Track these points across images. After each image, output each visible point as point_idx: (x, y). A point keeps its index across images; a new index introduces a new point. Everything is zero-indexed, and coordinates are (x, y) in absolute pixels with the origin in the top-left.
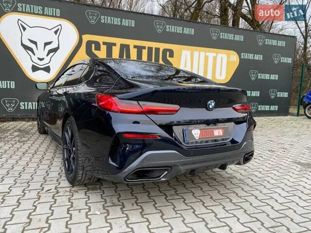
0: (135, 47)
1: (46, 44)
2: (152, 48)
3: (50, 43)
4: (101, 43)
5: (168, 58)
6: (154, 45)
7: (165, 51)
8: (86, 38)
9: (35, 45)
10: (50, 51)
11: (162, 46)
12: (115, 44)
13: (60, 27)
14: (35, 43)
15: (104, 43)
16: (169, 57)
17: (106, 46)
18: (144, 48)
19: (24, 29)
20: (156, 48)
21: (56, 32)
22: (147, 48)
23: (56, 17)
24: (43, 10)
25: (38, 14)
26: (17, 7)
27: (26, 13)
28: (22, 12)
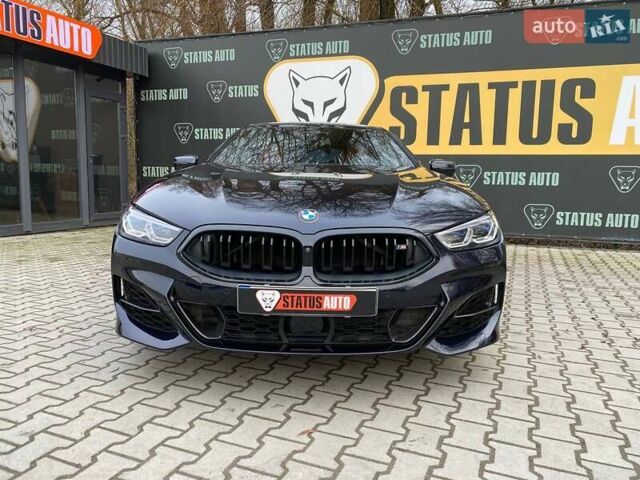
0: (491, 86)
1: (327, 104)
2: (535, 82)
3: (331, 102)
4: (420, 89)
5: (578, 99)
6: (538, 75)
7: (569, 85)
8: (392, 82)
9: (310, 109)
10: (332, 115)
11: (560, 75)
12: (446, 87)
13: (348, 71)
14: (310, 104)
15: (425, 88)
16: (583, 96)
17: (428, 93)
18: (514, 85)
19: (297, 84)
20: (544, 83)
21: (342, 82)
22: (520, 85)
23: (343, 54)
24: (324, 48)
25: (317, 56)
26: (289, 51)
27: (300, 57)
28: (295, 57)
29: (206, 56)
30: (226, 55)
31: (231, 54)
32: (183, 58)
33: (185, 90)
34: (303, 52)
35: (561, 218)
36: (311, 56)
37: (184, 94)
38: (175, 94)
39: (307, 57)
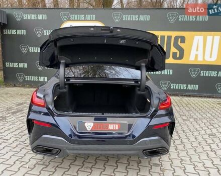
2: (164, 36)
5: (179, 44)
6: (166, 34)
7: (176, 38)
11: (174, 34)
16: (181, 42)
20: (168, 37)
22: (160, 37)
23: (92, 20)
24: (85, 17)
25: (82, 20)
26: (70, 17)
27: (74, 20)
28: (73, 20)
29: (34, 17)
30: (42, 17)
31: (45, 17)
32: (23, 17)
33: (25, 31)
34: (76, 18)
35: (173, 86)
36: (79, 20)
37: (24, 32)
38: (20, 32)
39: (77, 20)
